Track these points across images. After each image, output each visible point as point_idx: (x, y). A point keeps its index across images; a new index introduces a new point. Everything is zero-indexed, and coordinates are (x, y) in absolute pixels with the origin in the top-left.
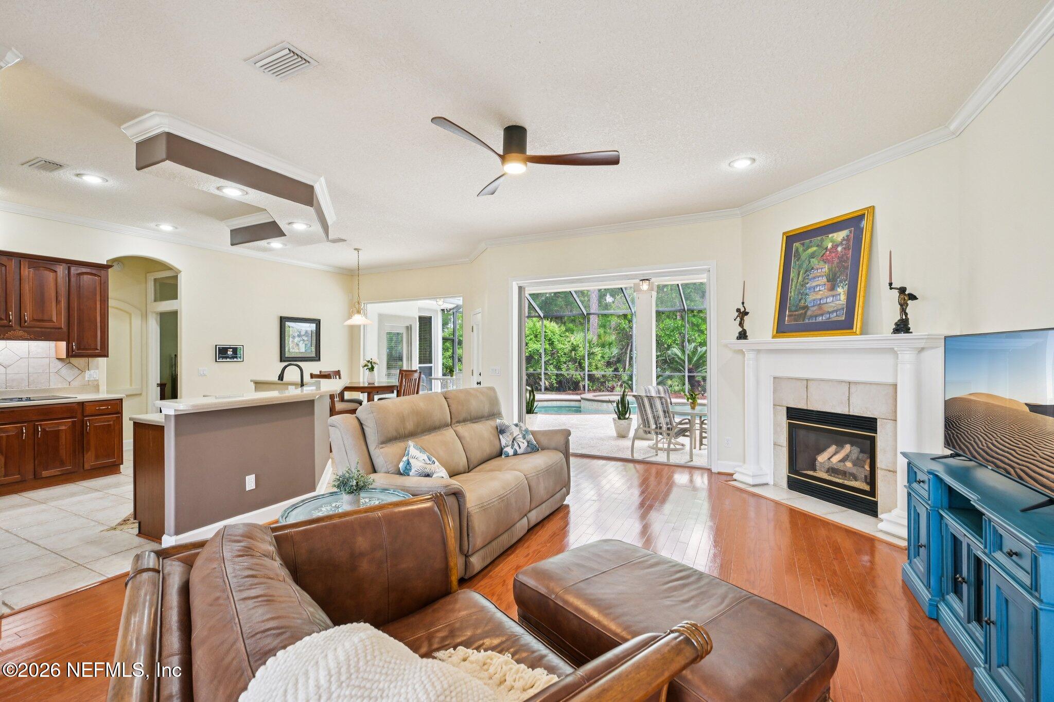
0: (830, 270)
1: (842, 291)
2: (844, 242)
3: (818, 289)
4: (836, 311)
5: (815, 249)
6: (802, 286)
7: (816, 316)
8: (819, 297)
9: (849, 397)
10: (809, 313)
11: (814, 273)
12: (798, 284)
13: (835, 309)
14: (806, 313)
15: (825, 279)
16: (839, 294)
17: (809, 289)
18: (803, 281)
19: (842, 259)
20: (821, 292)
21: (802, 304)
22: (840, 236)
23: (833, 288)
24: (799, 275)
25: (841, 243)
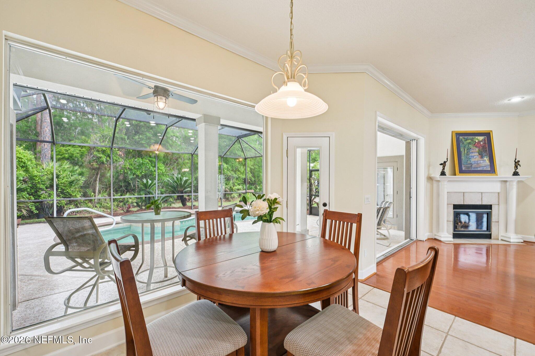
0: (479, 150)
1: (486, 159)
2: (483, 141)
3: (475, 157)
4: (486, 166)
5: (470, 141)
6: (467, 155)
7: (477, 168)
8: (476, 160)
9: (482, 198)
10: (473, 166)
11: (471, 151)
12: (465, 154)
13: (485, 165)
14: (471, 166)
15: (477, 154)
16: (486, 160)
17: (471, 156)
18: (467, 153)
19: (484, 147)
20: (477, 159)
21: (469, 162)
22: (481, 138)
23: (482, 157)
24: (465, 150)
25: (482, 141)
